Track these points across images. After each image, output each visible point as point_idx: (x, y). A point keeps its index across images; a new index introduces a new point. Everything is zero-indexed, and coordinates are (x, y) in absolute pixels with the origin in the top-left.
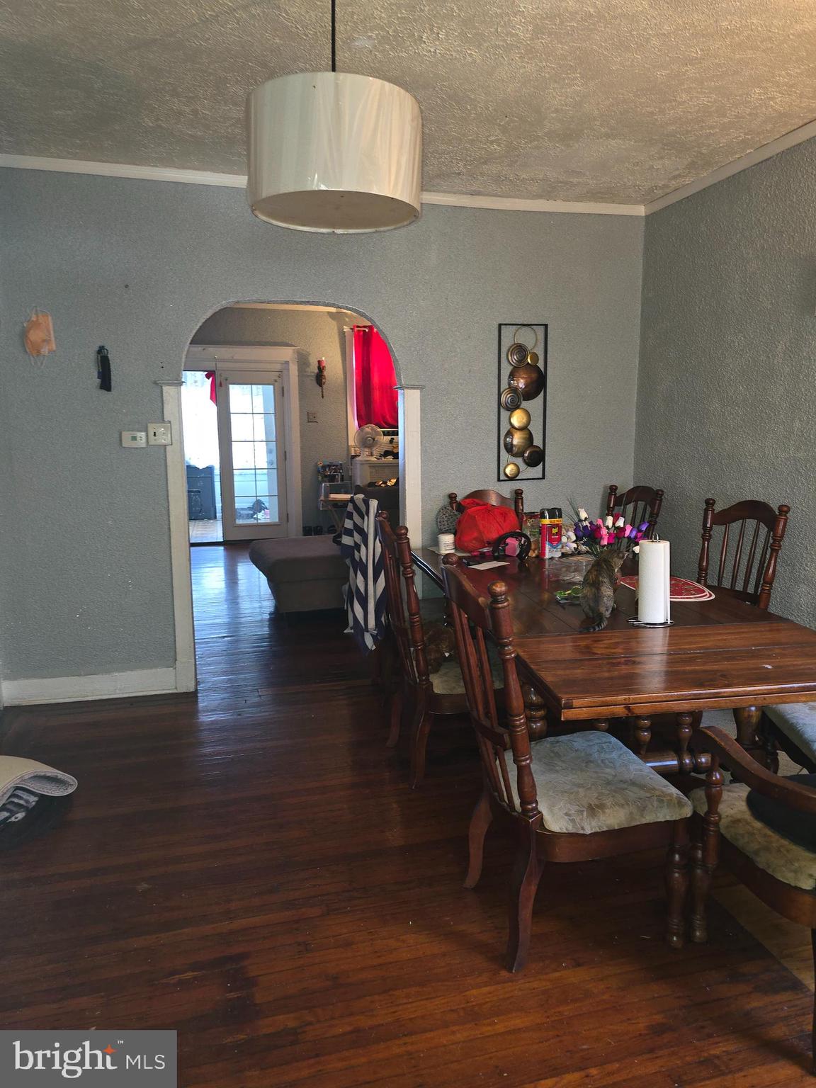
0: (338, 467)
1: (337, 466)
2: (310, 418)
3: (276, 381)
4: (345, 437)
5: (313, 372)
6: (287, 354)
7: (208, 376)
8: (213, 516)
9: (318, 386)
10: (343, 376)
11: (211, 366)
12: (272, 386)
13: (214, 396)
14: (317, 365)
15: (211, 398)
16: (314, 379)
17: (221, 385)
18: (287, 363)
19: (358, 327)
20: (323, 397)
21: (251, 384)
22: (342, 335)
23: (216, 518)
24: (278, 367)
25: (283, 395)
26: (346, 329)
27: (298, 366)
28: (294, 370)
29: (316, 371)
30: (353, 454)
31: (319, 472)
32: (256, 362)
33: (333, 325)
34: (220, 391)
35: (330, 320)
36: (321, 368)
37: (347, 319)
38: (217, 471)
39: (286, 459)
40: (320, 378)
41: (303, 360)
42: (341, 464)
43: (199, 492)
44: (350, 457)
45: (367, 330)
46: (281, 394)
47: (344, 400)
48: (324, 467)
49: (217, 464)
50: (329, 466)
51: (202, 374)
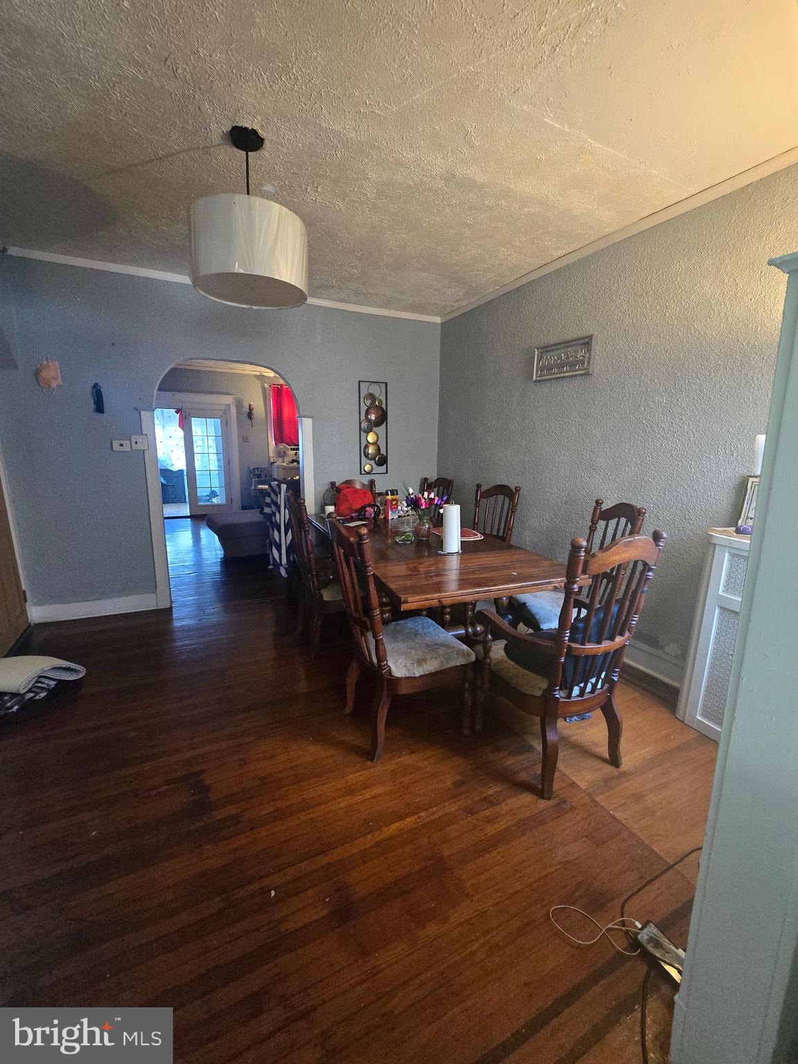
1: (262, 468)
2: (244, 439)
3: (222, 416)
4: (267, 451)
5: (246, 412)
6: (228, 400)
7: (177, 412)
8: (182, 501)
9: (249, 420)
10: (264, 415)
11: (179, 406)
12: (219, 420)
13: (181, 425)
14: (248, 407)
16: (246, 415)
17: (186, 418)
18: (229, 405)
19: (274, 385)
20: (252, 426)
21: (206, 418)
22: (264, 389)
23: (185, 502)
24: (223, 408)
26: (267, 386)
27: (236, 407)
28: (233, 410)
29: (248, 411)
30: (272, 461)
31: (251, 472)
32: (209, 404)
33: (258, 384)
34: (185, 422)
35: (256, 380)
36: (251, 409)
37: (267, 381)
38: (185, 473)
39: (229, 464)
40: (250, 415)
41: (239, 405)
42: (265, 467)
43: (174, 485)
44: (270, 463)
45: (280, 387)
46: (226, 424)
47: (266, 428)
48: (254, 469)
49: (184, 468)
50: (257, 469)
51: (173, 411)
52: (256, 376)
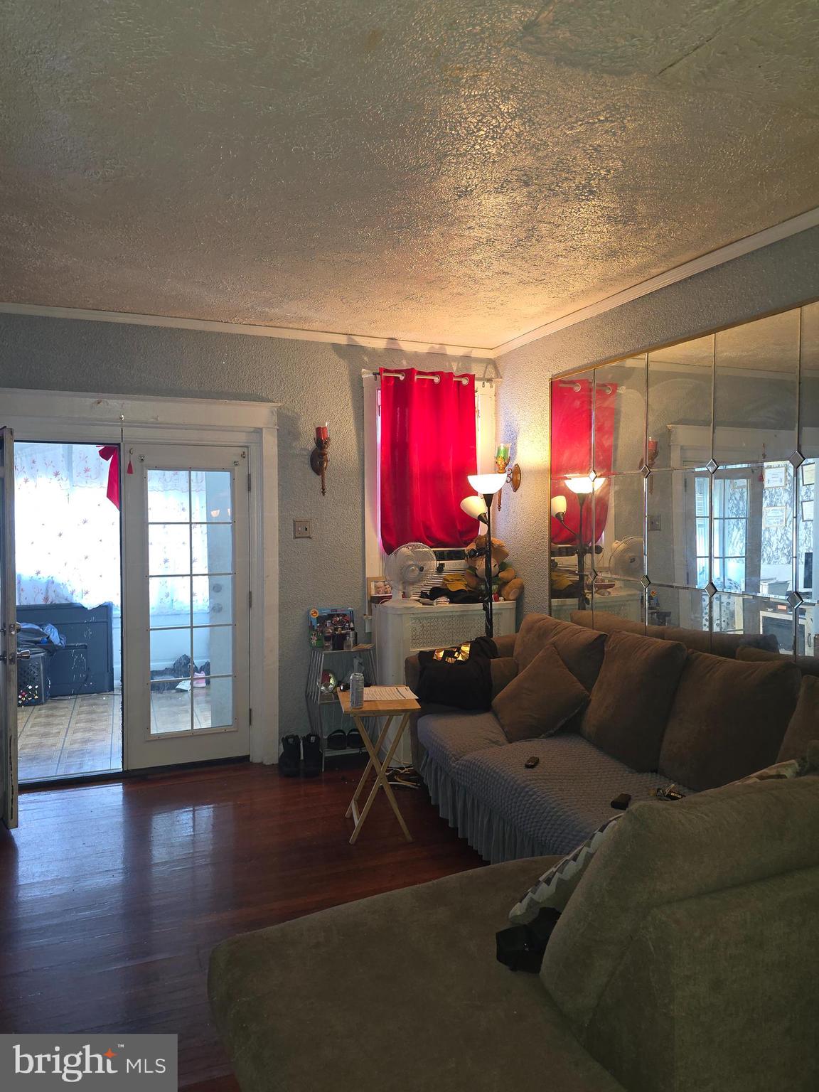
0: (346, 618)
1: (344, 615)
2: (298, 530)
3: (236, 464)
4: (360, 562)
5: (305, 449)
6: (260, 415)
7: (104, 454)
8: (106, 687)
9: (313, 474)
10: (356, 457)
11: (112, 435)
12: (228, 474)
13: (114, 492)
14: (315, 436)
15: (110, 495)
16: (307, 460)
17: (130, 470)
18: (259, 431)
19: (387, 371)
20: (324, 493)
21: (190, 469)
22: (357, 385)
23: (112, 688)
24: (241, 438)
25: (249, 489)
26: (367, 374)
27: (279, 436)
28: (270, 445)
29: (312, 445)
30: (373, 593)
31: (312, 627)
32: (201, 428)
33: (342, 368)
34: (127, 481)
35: (336, 357)
36: (321, 442)
37: (366, 359)
38: (117, 613)
39: (250, 605)
40: (318, 460)
41: (287, 428)
42: (352, 612)
43: (86, 647)
44: (367, 598)
45: (402, 378)
46: (245, 487)
47: (359, 498)
48: (321, 620)
49: (117, 602)
50: (330, 616)
51: (94, 450)
52: (335, 346)
